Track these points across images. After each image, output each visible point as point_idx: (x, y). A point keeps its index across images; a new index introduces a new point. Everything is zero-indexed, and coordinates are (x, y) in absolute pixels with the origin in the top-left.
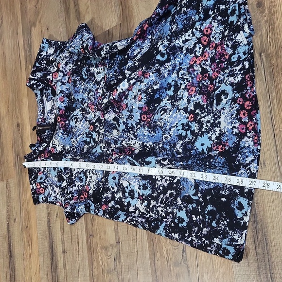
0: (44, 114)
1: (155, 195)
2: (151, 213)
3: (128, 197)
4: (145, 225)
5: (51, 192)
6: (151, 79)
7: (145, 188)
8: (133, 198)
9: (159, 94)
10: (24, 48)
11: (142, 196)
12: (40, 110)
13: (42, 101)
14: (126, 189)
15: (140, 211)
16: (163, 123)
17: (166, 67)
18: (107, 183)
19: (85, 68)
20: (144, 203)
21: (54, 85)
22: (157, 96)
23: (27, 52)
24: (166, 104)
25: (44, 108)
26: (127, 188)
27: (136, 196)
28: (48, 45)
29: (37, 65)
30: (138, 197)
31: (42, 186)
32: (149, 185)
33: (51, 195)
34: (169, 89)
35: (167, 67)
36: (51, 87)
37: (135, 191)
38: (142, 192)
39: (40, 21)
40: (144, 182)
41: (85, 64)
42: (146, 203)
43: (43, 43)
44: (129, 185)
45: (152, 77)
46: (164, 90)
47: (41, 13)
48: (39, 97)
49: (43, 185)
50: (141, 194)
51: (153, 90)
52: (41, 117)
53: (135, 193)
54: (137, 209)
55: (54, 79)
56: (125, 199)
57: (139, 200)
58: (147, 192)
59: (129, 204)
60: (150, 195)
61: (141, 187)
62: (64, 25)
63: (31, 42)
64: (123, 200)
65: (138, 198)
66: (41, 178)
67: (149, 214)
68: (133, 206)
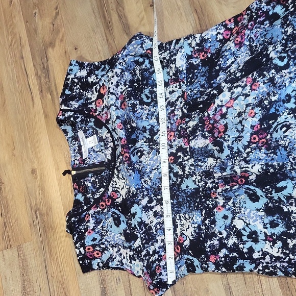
0: (81, 154)
1: (292, 231)
2: (291, 255)
3: (247, 241)
4: (290, 269)
5: (115, 254)
6: (262, 91)
7: (273, 225)
8: (256, 241)
9: (275, 108)
10: (37, 74)
11: (271, 236)
12: (75, 150)
13: (76, 138)
14: (243, 231)
15: (272, 256)
16: (288, 141)
17: (282, 76)
18: (213, 226)
19: (148, 90)
20: (276, 245)
21: (99, 115)
22: (272, 111)
23: (42, 79)
24: (286, 119)
25: (80, 147)
26: (244, 229)
27: (262, 237)
28: (78, 67)
29: (67, 92)
30: (264, 238)
31: (98, 249)
32: (280, 221)
33: (115, 258)
34: (289, 101)
35: (284, 75)
36: (95, 117)
37: (259, 233)
38: (269, 231)
39: (62, 41)
40: (270, 218)
41: (147, 84)
42: (279, 244)
43: (71, 65)
44: (247, 226)
45: (263, 88)
46: (281, 103)
47: (63, 30)
48: (71, 134)
49: (100, 247)
50: (269, 234)
51: (271, 103)
52: (78, 158)
53: (259, 234)
54: (265, 254)
55: (98, 108)
56: (243, 244)
57: (267, 242)
58: (279, 230)
59: (251, 250)
60: (283, 233)
61: (268, 226)
62: (105, 42)
63: (47, 66)
64: (241, 246)
65: (265, 240)
66: (94, 239)
67: (288, 258)
68: (259, 252)
